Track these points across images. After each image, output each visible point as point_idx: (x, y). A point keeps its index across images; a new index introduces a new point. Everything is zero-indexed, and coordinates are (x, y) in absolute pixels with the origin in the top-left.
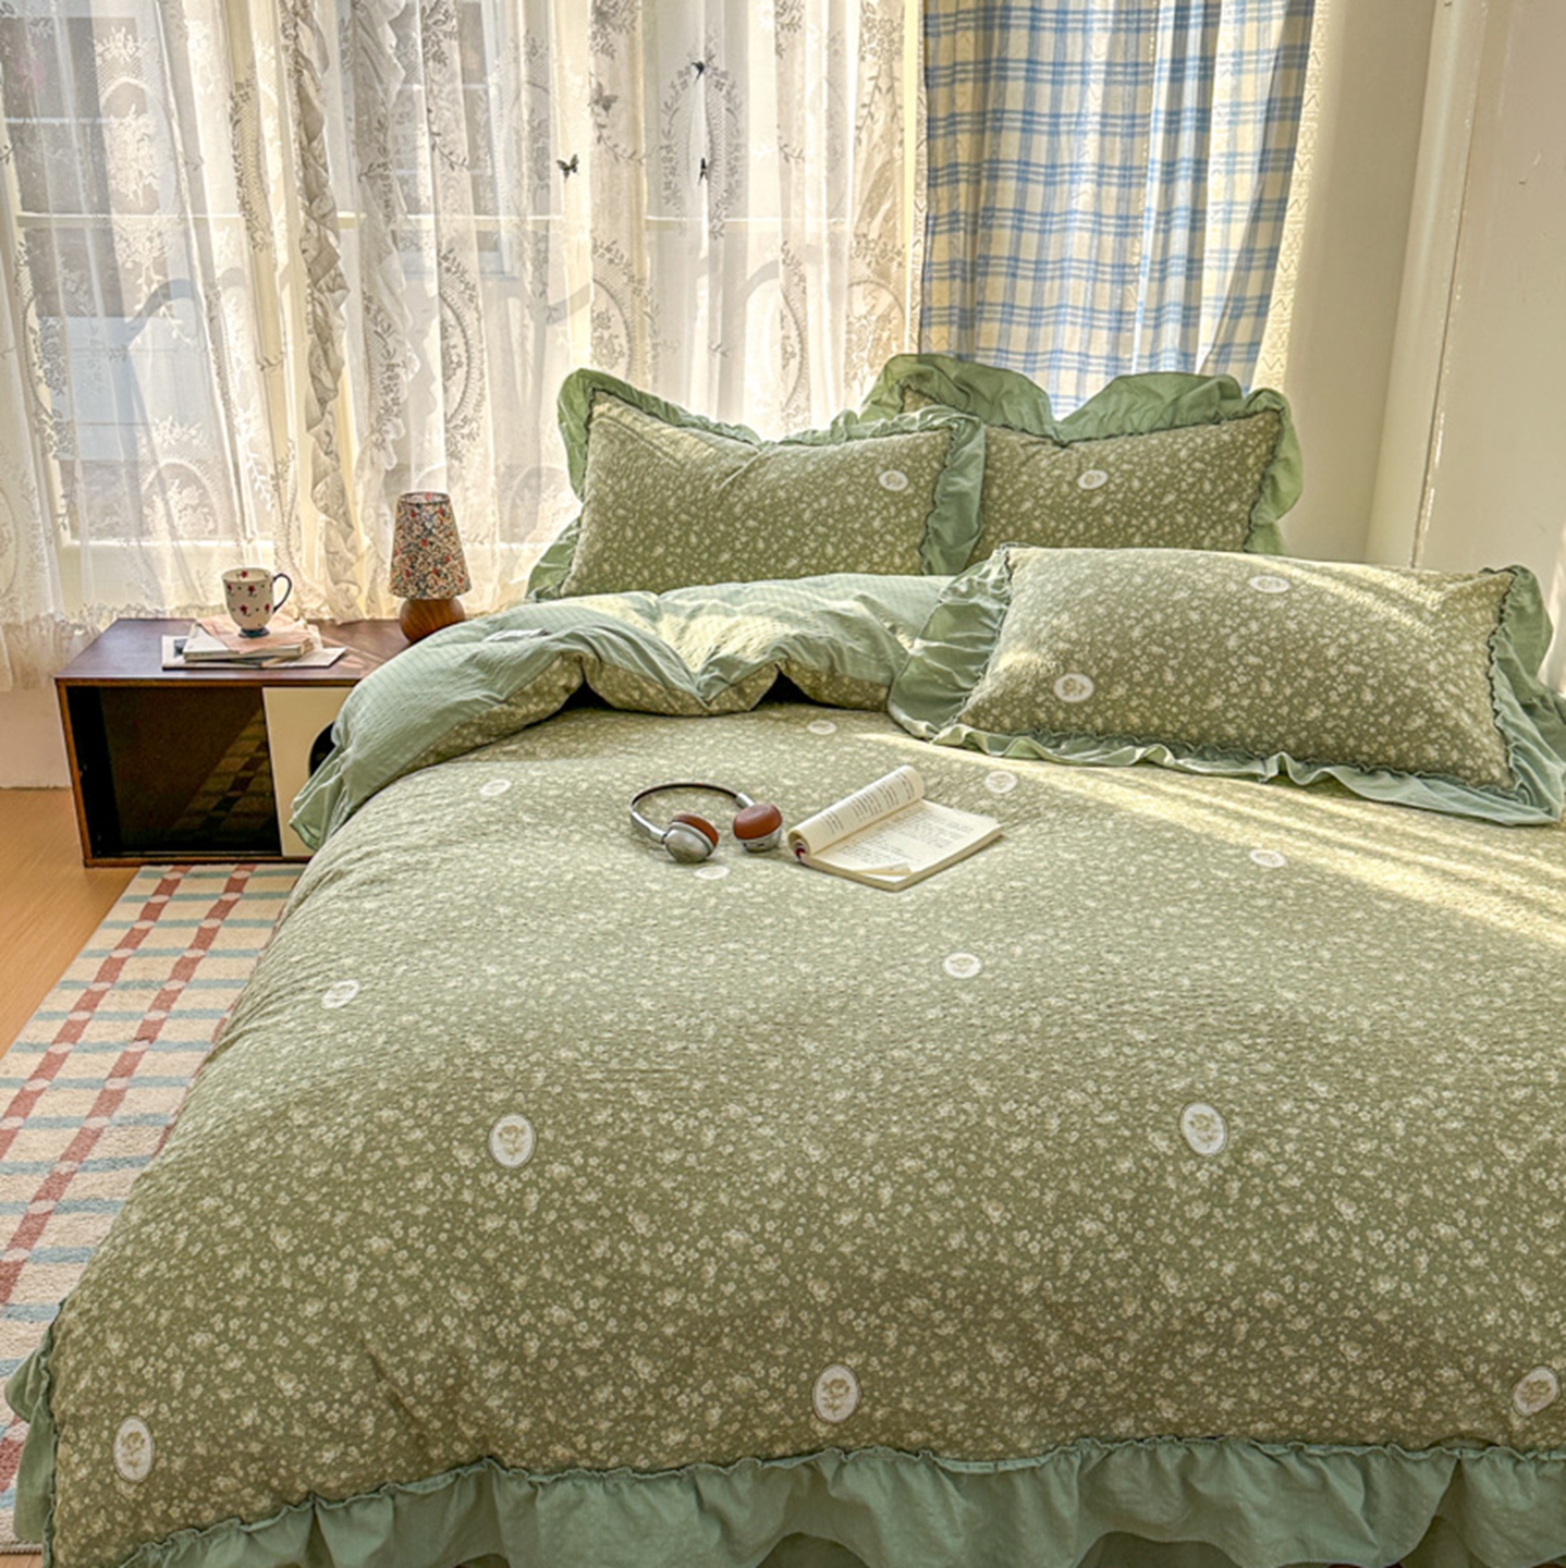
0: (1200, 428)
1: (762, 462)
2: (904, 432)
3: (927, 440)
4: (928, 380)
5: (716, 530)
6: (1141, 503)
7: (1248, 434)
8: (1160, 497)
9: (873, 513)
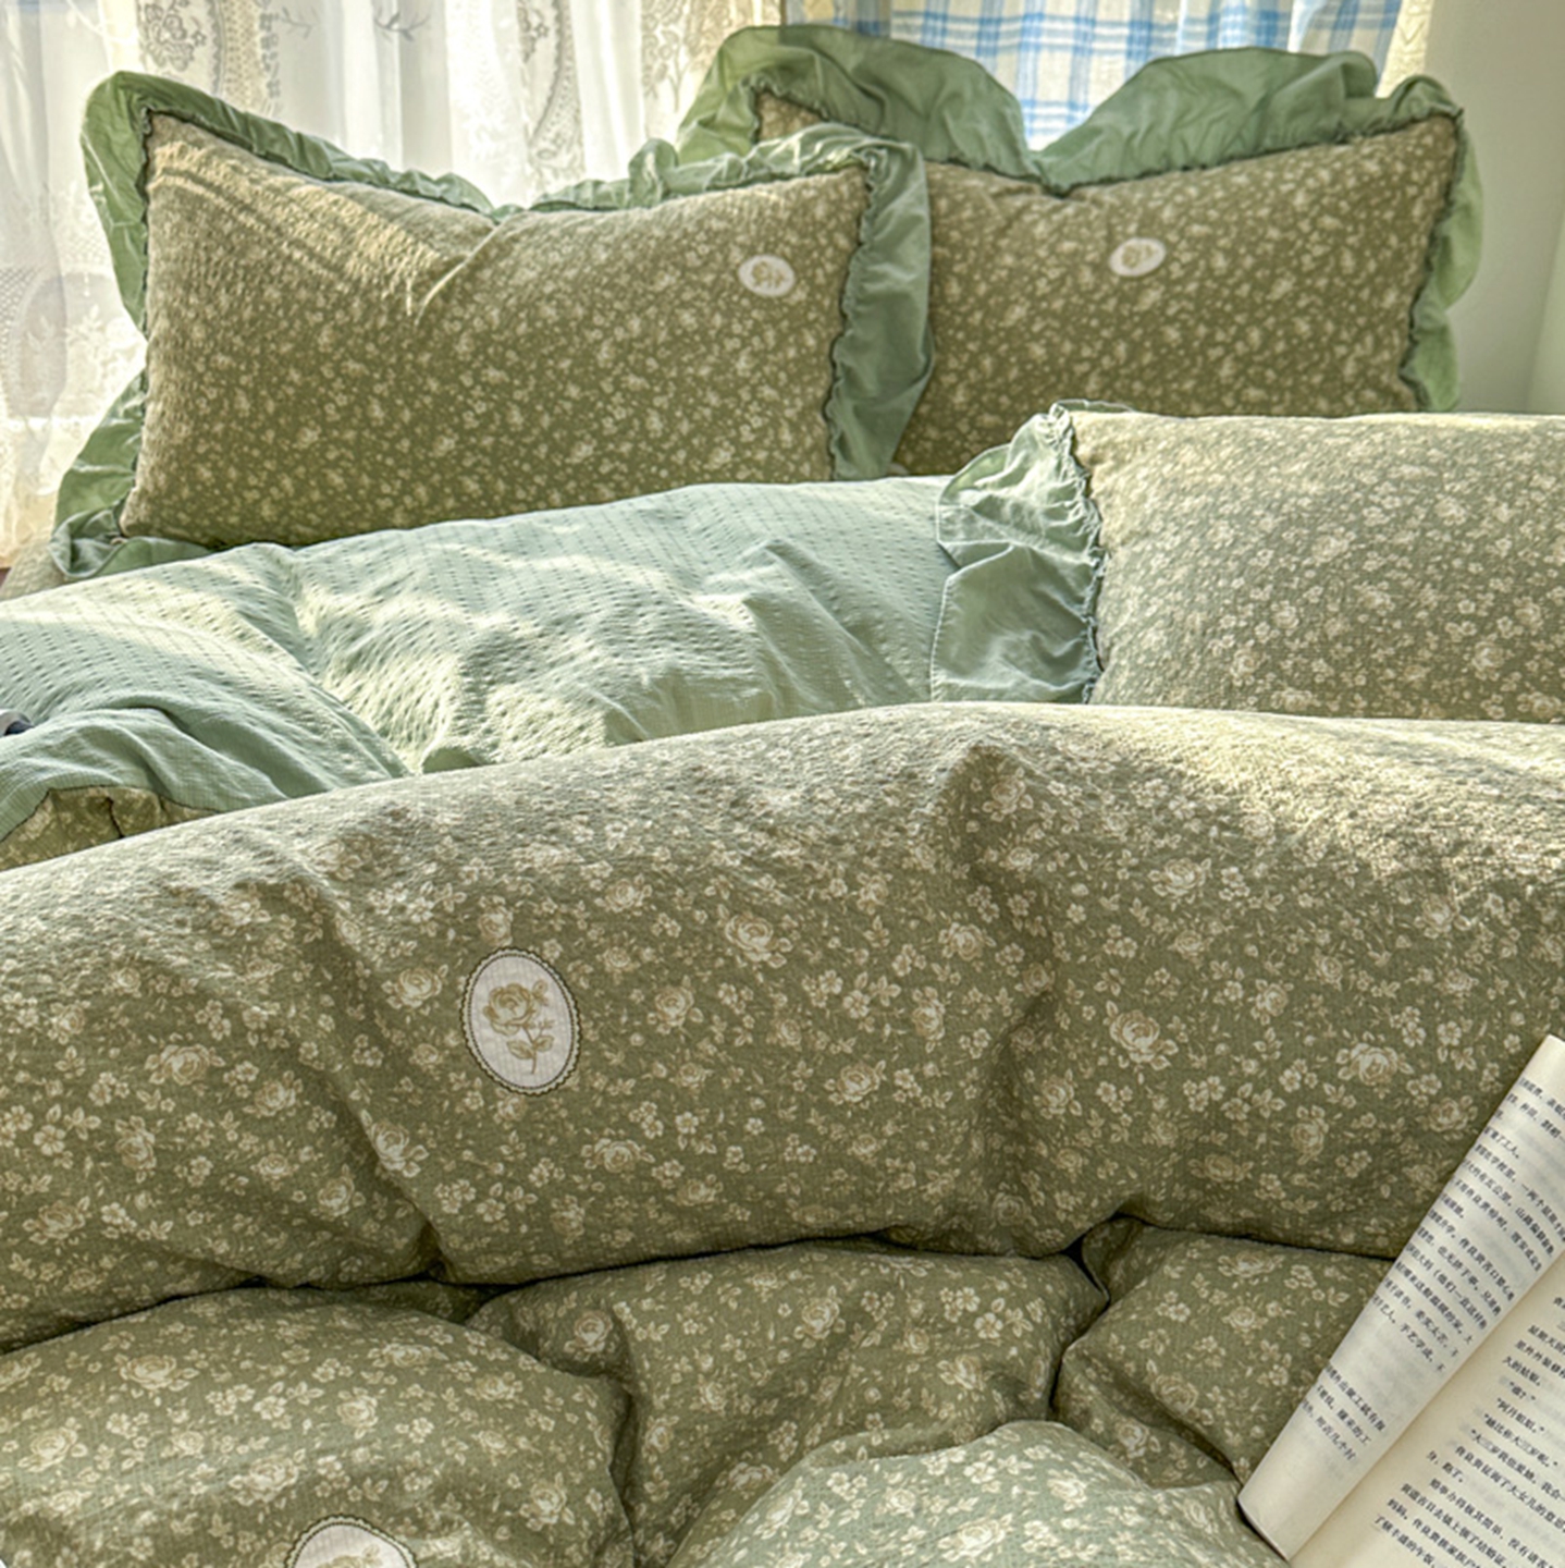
0: (1319, 151)
1: (504, 248)
2: (772, 177)
3: (821, 191)
4: (803, 76)
5: (421, 390)
6: (1232, 299)
7: (1408, 160)
8: (1266, 286)
9: (731, 344)
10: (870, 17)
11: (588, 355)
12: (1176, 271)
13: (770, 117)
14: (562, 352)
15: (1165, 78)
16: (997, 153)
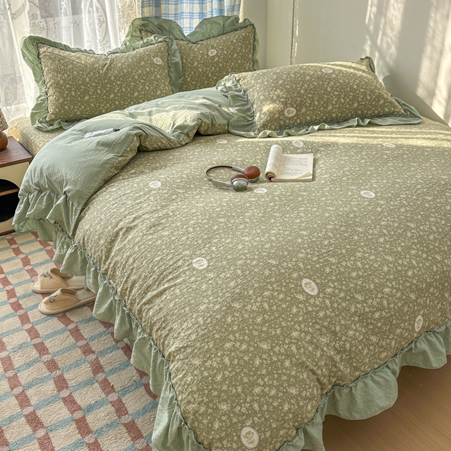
0: (234, 32)
1: (113, 61)
2: (151, 44)
3: (161, 46)
4: (147, 26)
5: (107, 87)
6: (228, 58)
7: (248, 33)
8: (233, 56)
9: (156, 73)
10: (158, 15)
11: (133, 78)
12: (219, 54)
13: (143, 34)
14: (129, 77)
15: (207, 22)
16: (182, 37)
